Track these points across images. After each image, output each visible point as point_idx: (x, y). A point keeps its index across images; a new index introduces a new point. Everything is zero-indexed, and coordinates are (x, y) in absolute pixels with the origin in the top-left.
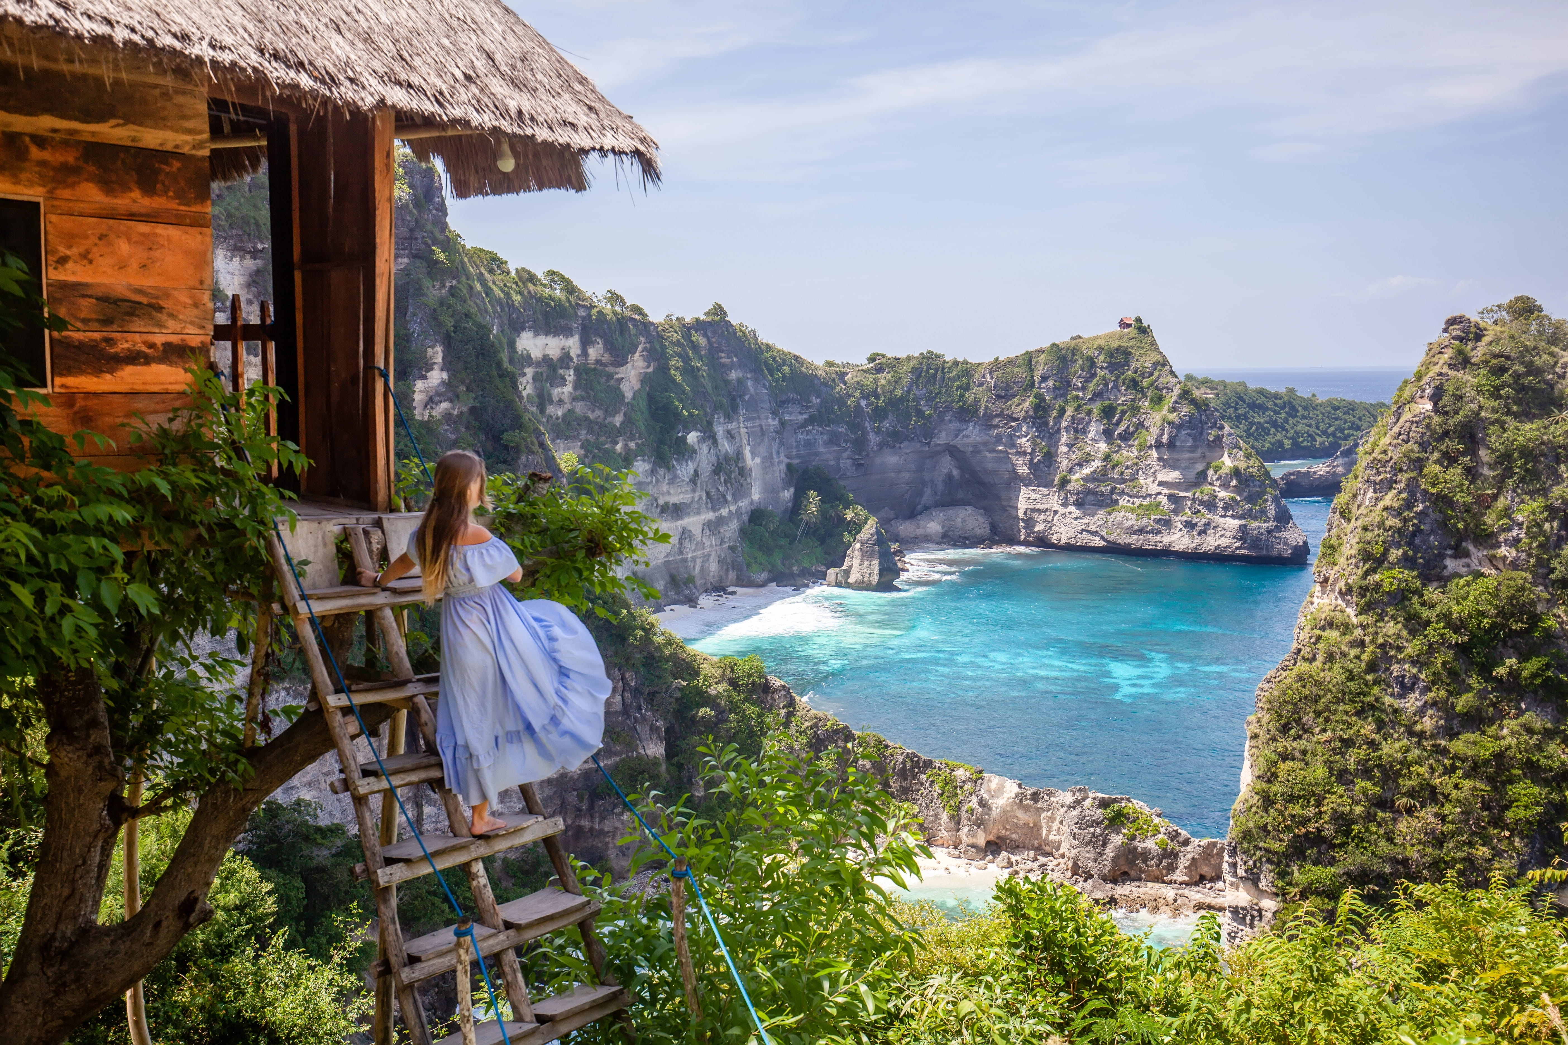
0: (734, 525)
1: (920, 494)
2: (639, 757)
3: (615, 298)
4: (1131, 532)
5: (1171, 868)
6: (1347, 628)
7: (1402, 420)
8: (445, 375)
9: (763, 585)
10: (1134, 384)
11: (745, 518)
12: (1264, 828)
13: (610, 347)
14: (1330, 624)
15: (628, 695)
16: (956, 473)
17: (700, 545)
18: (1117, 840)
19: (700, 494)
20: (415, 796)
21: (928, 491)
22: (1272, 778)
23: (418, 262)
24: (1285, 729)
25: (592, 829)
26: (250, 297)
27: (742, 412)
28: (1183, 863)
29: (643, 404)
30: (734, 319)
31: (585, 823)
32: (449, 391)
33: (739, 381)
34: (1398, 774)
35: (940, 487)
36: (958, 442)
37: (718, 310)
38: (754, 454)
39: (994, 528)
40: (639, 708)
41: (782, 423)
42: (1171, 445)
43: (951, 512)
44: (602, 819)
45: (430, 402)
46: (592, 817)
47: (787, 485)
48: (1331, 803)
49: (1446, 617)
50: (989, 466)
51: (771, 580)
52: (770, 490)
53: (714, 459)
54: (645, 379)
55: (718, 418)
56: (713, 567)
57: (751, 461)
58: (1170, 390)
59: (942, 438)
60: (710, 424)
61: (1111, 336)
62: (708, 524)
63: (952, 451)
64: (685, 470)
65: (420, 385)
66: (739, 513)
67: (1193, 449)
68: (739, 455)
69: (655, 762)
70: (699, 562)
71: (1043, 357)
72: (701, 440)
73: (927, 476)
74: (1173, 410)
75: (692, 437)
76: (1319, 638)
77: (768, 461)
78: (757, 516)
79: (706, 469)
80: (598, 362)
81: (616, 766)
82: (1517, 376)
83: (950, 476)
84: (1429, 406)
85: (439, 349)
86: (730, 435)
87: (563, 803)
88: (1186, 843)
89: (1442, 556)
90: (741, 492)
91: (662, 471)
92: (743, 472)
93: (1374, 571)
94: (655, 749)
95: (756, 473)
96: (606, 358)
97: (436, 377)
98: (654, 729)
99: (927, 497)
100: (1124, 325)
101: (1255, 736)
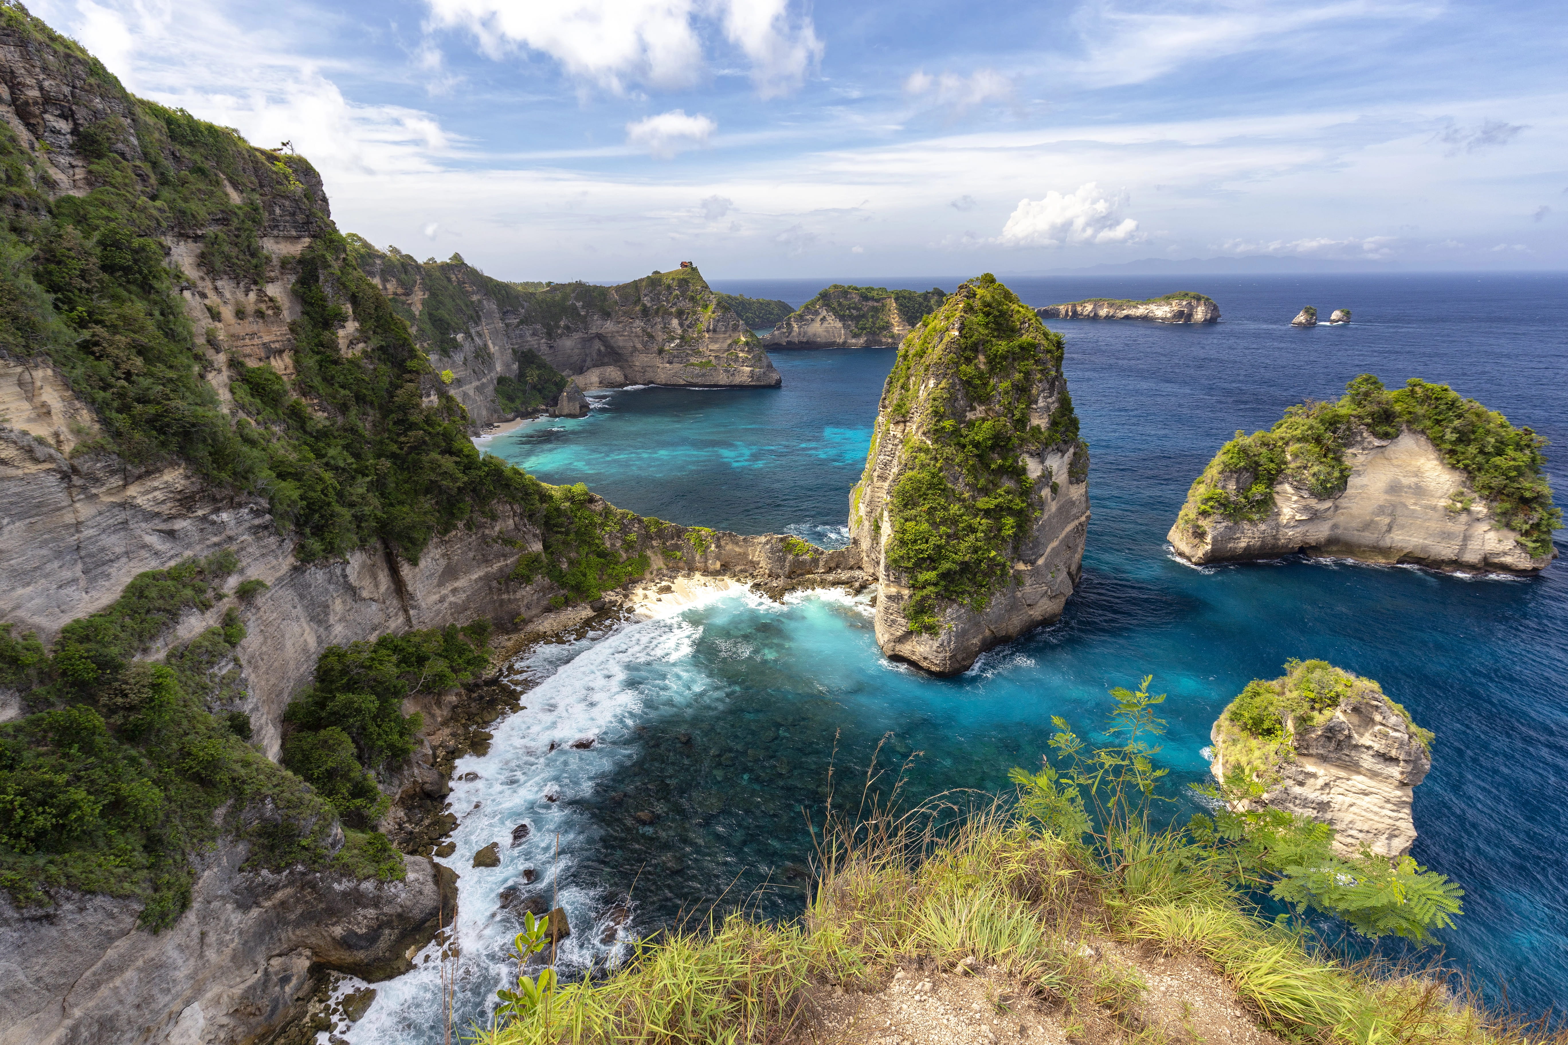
0: (491, 387)
1: (585, 361)
2: (529, 553)
3: (395, 250)
4: (698, 376)
5: (817, 567)
6: (927, 451)
7: (944, 341)
8: (357, 324)
9: (513, 420)
10: (692, 299)
11: (495, 382)
12: (902, 557)
13: (401, 283)
14: (920, 450)
15: (516, 519)
16: (602, 348)
17: (474, 401)
18: (790, 557)
19: (470, 371)
20: (403, 606)
21: (589, 359)
22: (904, 532)
23: (318, 242)
24: (906, 505)
25: (509, 599)
26: (201, 274)
27: (483, 320)
28: (821, 563)
29: (426, 318)
30: (469, 262)
31: (505, 596)
32: (363, 336)
33: (480, 301)
34: (957, 521)
35: (595, 356)
36: (602, 331)
37: (457, 257)
38: (494, 344)
39: (626, 377)
40: (525, 526)
41: (507, 325)
42: (715, 331)
43: (602, 369)
44: (515, 592)
45: (351, 344)
46: (509, 592)
47: (515, 360)
48: (933, 541)
49: (972, 442)
50: (621, 344)
51: (517, 417)
52: (507, 366)
53: (473, 349)
54: (424, 303)
55: (471, 324)
56: (484, 413)
57: (492, 348)
58: (711, 301)
59: (593, 330)
60: (468, 328)
61: (677, 272)
62: (477, 388)
63: (599, 336)
64: (459, 358)
65: (341, 333)
66: (492, 379)
67: (725, 332)
68: (486, 345)
69: (539, 555)
70: (476, 411)
71: (644, 283)
72: (465, 339)
73: (587, 352)
74: (714, 312)
75: (460, 337)
76: (916, 458)
77: (502, 349)
78: (501, 380)
79: (471, 356)
80: (395, 294)
81: (518, 560)
82: (995, 317)
83: (599, 350)
84: (957, 333)
85: (349, 306)
86: (479, 335)
87: (490, 588)
88: (822, 553)
89: (965, 411)
90: (491, 368)
91: (446, 359)
92: (490, 355)
93: (938, 421)
94: (537, 547)
95: (497, 355)
96: (400, 291)
97: (352, 326)
98: (535, 535)
99: (589, 362)
100: (683, 265)
101: (892, 511)
